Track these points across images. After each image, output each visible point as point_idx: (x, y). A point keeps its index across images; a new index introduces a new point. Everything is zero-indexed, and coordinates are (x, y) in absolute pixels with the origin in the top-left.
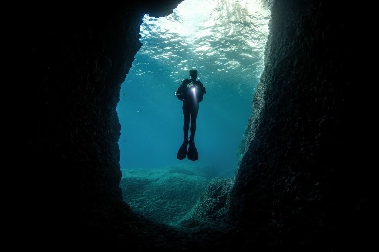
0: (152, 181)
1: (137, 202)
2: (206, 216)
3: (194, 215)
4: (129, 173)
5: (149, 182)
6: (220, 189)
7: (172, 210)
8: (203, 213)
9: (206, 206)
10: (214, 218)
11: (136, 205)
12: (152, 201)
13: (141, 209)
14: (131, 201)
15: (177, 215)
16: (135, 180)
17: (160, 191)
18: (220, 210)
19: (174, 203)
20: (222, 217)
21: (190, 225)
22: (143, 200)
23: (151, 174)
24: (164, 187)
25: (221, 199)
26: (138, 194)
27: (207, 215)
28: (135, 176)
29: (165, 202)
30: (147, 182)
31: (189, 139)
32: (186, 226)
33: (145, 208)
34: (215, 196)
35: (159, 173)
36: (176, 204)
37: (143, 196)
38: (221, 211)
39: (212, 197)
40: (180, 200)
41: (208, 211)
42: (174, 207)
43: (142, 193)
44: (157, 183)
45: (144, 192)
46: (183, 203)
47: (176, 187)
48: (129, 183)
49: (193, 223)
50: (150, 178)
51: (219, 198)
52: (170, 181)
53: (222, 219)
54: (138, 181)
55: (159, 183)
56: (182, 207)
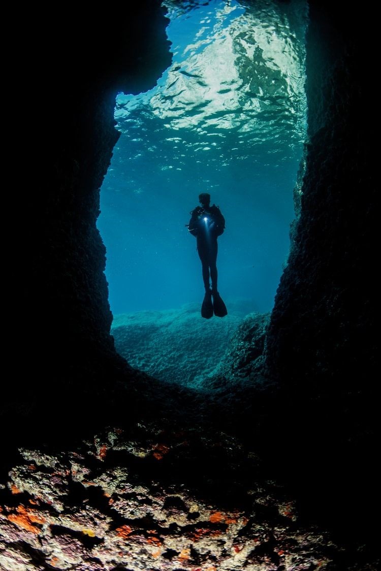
0: (162, 326)
1: (140, 359)
2: (237, 369)
3: (222, 370)
4: (129, 318)
5: (158, 329)
6: (255, 329)
7: (192, 367)
8: (233, 366)
9: (237, 355)
10: (249, 371)
11: (139, 363)
12: (162, 356)
13: (147, 369)
14: (132, 357)
15: (200, 374)
16: (136, 327)
17: (173, 339)
18: (256, 360)
19: (195, 357)
20: (258, 369)
21: (215, 384)
22: (149, 355)
23: (161, 316)
24: (179, 334)
25: (257, 342)
26: (142, 347)
27: (239, 368)
28: (136, 322)
29: (181, 356)
30: (154, 329)
31: (211, 288)
32: (209, 387)
33: (153, 367)
34: (248, 338)
35: (171, 314)
36: (197, 358)
37: (148, 349)
38: (258, 361)
39: (245, 340)
40: (203, 351)
41: (240, 363)
42: (195, 362)
43: (148, 344)
44: (169, 328)
45: (151, 344)
46: (208, 356)
47: (197, 332)
48: (128, 332)
49: (219, 381)
50: (159, 322)
51: (255, 341)
52: (187, 325)
53: (259, 373)
54: (142, 329)
55: (172, 329)
56: (206, 361)
